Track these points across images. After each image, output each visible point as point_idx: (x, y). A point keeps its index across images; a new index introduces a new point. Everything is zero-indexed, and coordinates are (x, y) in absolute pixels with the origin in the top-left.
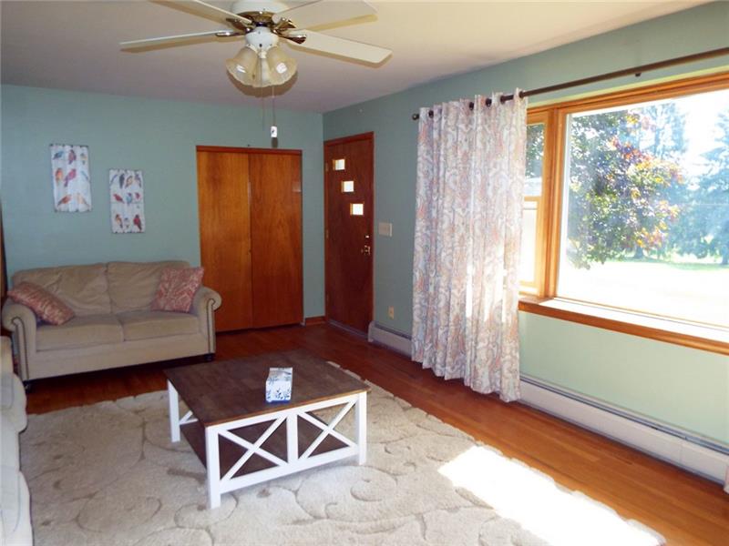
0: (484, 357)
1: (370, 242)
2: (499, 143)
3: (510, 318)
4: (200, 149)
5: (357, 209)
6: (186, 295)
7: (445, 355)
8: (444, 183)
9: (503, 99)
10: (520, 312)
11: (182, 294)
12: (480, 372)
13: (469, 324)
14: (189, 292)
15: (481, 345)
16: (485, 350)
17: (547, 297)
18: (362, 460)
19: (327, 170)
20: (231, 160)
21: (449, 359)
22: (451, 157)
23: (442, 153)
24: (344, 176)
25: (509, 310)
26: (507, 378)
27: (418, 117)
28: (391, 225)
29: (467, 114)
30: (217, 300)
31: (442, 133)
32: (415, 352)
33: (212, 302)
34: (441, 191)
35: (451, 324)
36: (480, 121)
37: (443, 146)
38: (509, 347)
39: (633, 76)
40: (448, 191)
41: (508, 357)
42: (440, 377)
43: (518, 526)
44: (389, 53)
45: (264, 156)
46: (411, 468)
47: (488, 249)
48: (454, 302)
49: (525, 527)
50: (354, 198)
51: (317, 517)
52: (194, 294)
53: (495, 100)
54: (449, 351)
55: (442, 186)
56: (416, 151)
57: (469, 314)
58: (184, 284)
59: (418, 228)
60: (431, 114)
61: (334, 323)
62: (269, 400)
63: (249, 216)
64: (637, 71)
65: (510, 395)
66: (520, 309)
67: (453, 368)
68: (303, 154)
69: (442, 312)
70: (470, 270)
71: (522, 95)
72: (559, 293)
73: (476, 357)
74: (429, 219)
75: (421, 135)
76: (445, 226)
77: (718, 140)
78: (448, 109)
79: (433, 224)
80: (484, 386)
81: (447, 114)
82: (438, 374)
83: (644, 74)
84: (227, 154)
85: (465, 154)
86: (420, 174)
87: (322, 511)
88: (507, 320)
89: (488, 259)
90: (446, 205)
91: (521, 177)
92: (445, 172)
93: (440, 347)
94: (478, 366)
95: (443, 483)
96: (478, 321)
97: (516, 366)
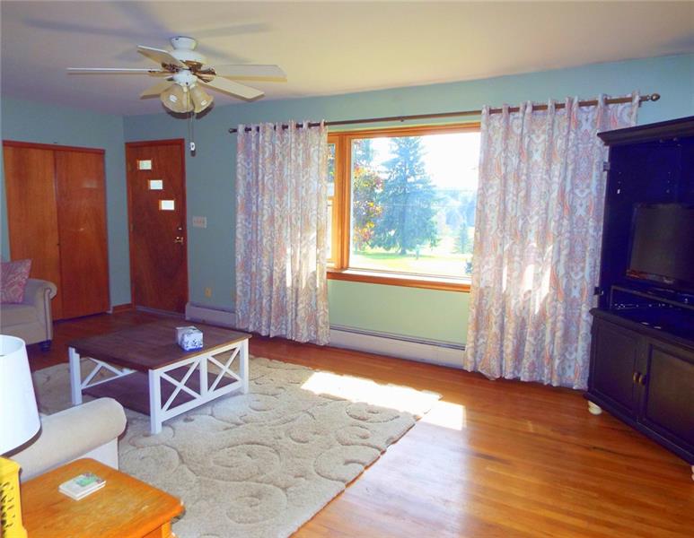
0: (303, 315)
1: (183, 233)
2: (308, 158)
3: (322, 284)
4: (6, 144)
5: (168, 205)
6: (16, 286)
7: (270, 318)
8: (263, 184)
9: (310, 125)
10: (329, 280)
11: (12, 285)
12: (301, 326)
13: (289, 292)
14: (19, 284)
15: (300, 306)
16: (303, 310)
17: (342, 268)
18: (246, 390)
19: (130, 169)
20: (36, 155)
21: (273, 321)
22: (268, 166)
23: (260, 161)
24: (151, 175)
25: (321, 278)
26: (322, 328)
27: (235, 131)
28: (205, 218)
29: (281, 134)
30: (53, 290)
31: (260, 146)
32: (239, 320)
33: (48, 291)
34: (260, 191)
35: (274, 293)
36: (293, 140)
37: (261, 156)
38: (322, 305)
39: (399, 121)
40: (267, 192)
41: (322, 313)
42: (265, 337)
43: (366, 404)
44: (262, 93)
45: (70, 153)
46: (282, 390)
47: (304, 235)
48: (275, 276)
49: (370, 404)
50: (164, 195)
51: (238, 424)
52: (25, 285)
53: (305, 126)
54: (273, 314)
55: (261, 187)
56: (235, 158)
57: (289, 284)
58: (11, 276)
59: (239, 221)
60: (248, 130)
61: (141, 308)
62: (188, 349)
63: (56, 210)
64: (402, 119)
65: (324, 341)
66: (328, 278)
67: (276, 328)
68: (106, 152)
69: (265, 286)
70: (289, 251)
71: (325, 124)
72: (351, 265)
73: (296, 315)
74: (248, 213)
75: (239, 146)
76: (265, 218)
77: (394, 152)
78: (264, 127)
79: (252, 216)
80: (303, 337)
81: (264, 132)
82: (264, 334)
83: (406, 121)
84: (32, 150)
85: (280, 164)
86: (240, 177)
87: (239, 421)
88: (320, 286)
89: (304, 243)
90: (265, 202)
91: (325, 182)
92: (263, 176)
93: (265, 312)
94: (299, 322)
95: (308, 393)
96: (297, 290)
97: (327, 319)
